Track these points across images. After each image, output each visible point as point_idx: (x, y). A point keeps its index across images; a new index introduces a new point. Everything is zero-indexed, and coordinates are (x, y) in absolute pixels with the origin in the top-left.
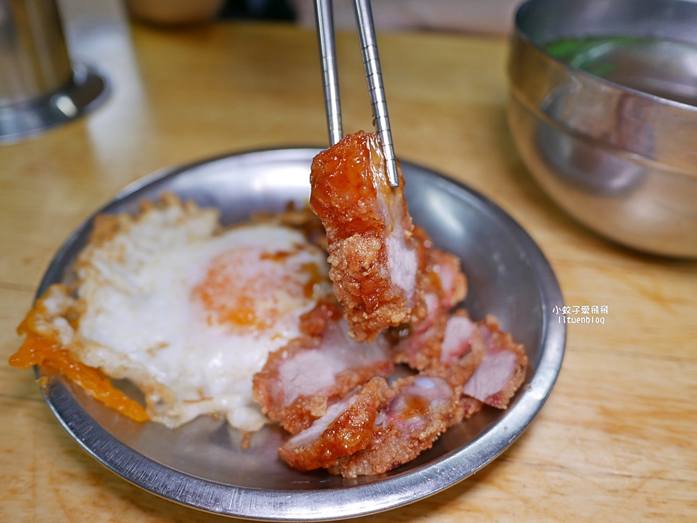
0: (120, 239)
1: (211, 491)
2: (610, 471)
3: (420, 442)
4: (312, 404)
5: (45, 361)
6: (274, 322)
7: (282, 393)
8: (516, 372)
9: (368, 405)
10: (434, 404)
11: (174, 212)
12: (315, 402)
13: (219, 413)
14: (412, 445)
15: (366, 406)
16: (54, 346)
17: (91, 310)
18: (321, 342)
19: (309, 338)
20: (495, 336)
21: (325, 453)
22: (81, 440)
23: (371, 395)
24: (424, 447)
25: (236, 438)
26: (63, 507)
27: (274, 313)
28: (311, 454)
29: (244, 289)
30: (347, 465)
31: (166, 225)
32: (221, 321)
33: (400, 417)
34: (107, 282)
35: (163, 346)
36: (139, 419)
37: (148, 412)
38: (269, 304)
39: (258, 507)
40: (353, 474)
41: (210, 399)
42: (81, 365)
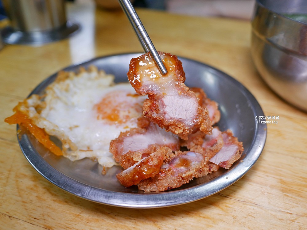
0: (68, 82)
1: (78, 186)
2: (281, 209)
3: (183, 179)
4: (134, 155)
5: (21, 124)
6: (126, 121)
7: (122, 149)
8: (237, 153)
9: (159, 157)
10: (193, 163)
11: (94, 74)
12: (136, 155)
13: (95, 158)
14: (178, 180)
15: (158, 157)
16: (25, 117)
17: (48, 108)
18: (146, 131)
19: (140, 129)
20: (230, 138)
21: (135, 177)
22: (28, 157)
23: (161, 153)
24: (185, 182)
25: (100, 169)
26: (18, 188)
27: (127, 117)
28: (129, 177)
29: (117, 106)
30: (146, 186)
31: (90, 79)
32: (103, 118)
33: (175, 166)
34: (58, 98)
35: (77, 127)
36: (58, 155)
37: (63, 152)
38: (126, 113)
39: (98, 196)
40: (148, 190)
41: (92, 151)
42: (36, 126)
